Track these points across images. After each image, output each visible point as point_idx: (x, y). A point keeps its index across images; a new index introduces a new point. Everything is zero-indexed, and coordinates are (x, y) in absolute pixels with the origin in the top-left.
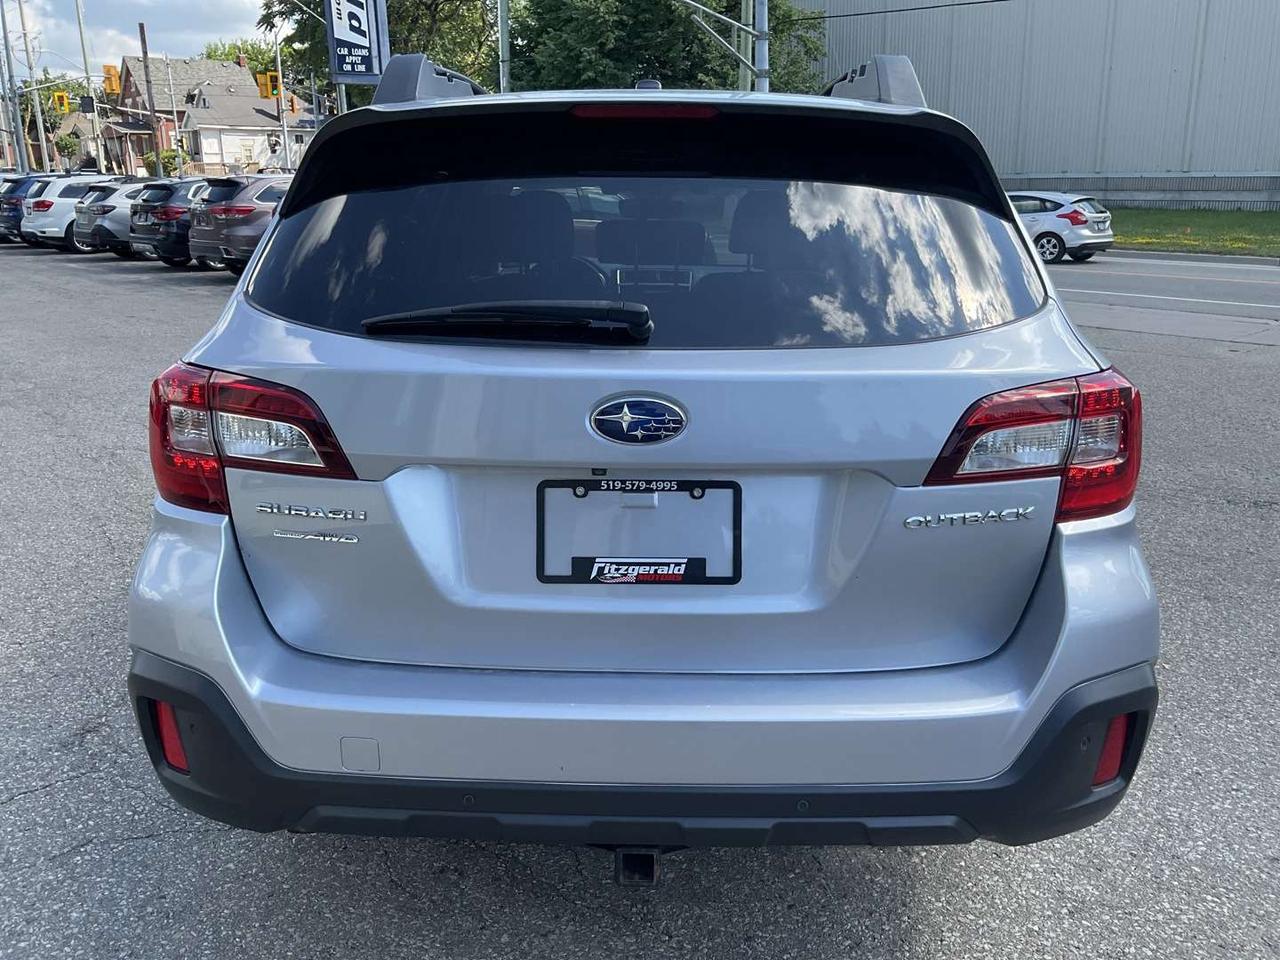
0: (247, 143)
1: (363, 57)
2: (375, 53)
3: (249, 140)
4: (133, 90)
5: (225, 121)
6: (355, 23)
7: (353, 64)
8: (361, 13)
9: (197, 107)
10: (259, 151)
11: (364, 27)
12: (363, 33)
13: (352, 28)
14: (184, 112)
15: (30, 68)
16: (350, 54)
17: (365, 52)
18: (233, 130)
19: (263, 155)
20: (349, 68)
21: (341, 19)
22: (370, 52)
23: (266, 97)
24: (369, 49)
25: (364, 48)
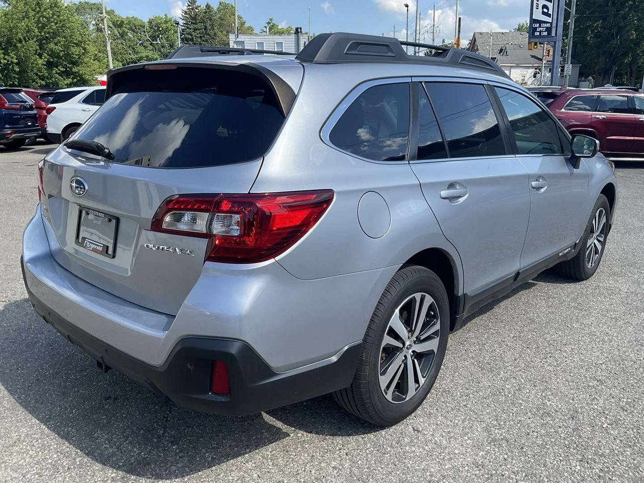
0: (523, 73)
1: (547, 28)
2: (554, 25)
3: (524, 71)
4: (476, 48)
5: (514, 62)
6: (545, 10)
7: (540, 32)
8: (550, 5)
9: (503, 55)
10: (529, 77)
11: (551, 12)
12: (549, 15)
13: (544, 13)
14: (495, 58)
15: (433, 40)
16: (540, 26)
17: (548, 25)
18: (518, 66)
19: (531, 79)
20: (538, 34)
21: (538, 9)
22: (551, 25)
23: (531, 49)
24: (551, 23)
25: (548, 23)
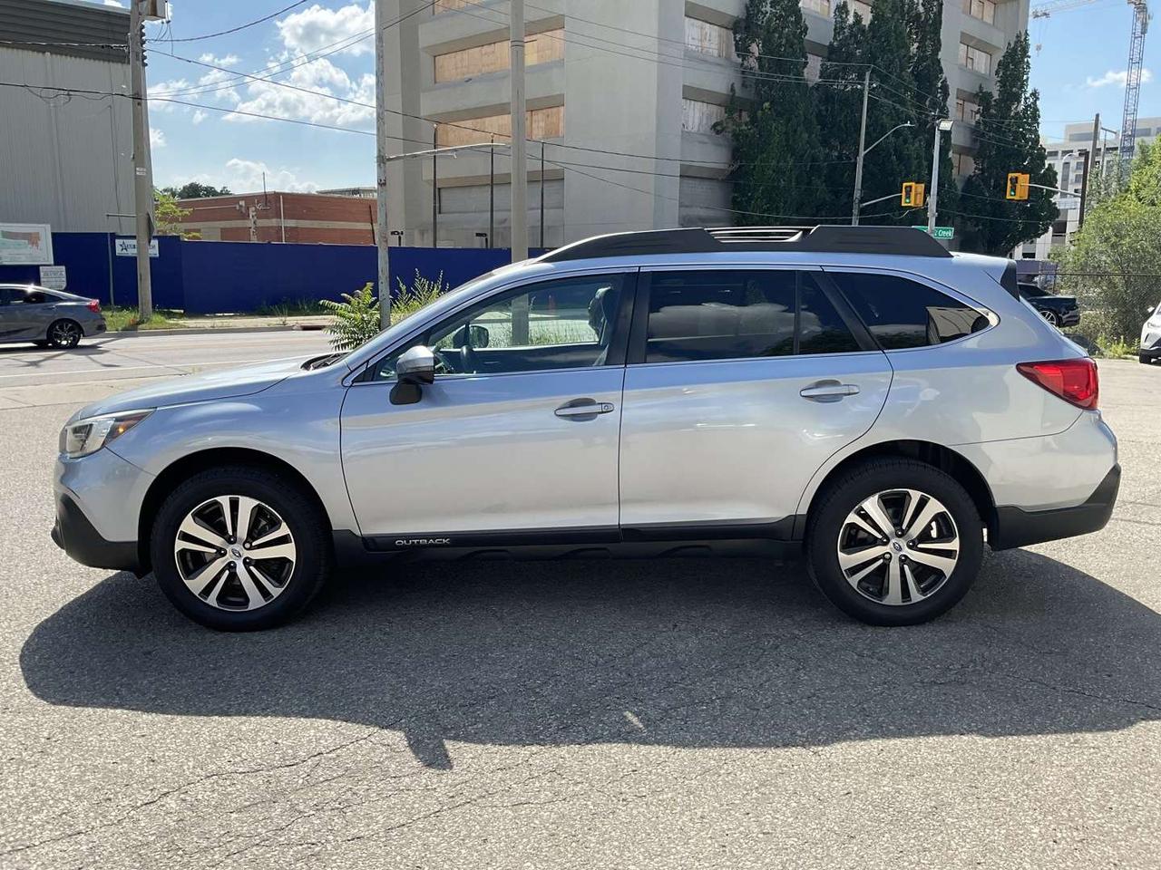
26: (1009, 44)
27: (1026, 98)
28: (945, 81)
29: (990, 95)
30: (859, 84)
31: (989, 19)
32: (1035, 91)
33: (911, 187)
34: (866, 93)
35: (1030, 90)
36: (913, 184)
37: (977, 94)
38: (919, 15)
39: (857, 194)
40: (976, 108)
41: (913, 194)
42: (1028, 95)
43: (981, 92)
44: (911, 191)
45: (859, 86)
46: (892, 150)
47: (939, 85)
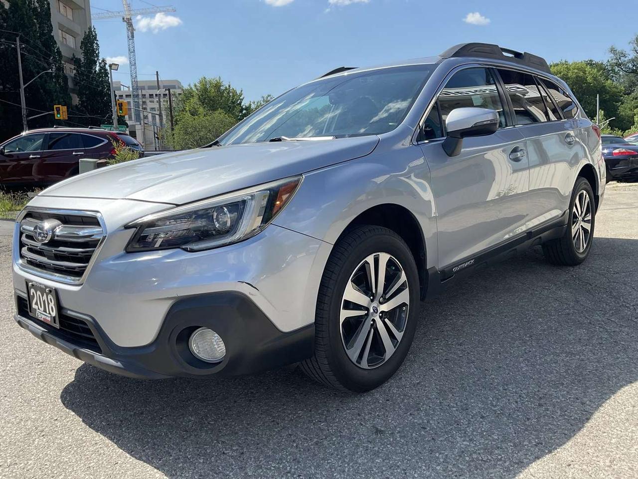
26: (85, 32)
27: (100, 64)
28: (58, 48)
29: (80, 59)
30: (13, 44)
31: (70, 17)
32: (104, 59)
33: (59, 108)
34: (19, 50)
35: (101, 58)
36: (60, 106)
37: (72, 59)
38: (36, 8)
39: (24, 112)
40: (73, 67)
41: (61, 112)
42: (100, 62)
43: (74, 57)
44: (59, 110)
45: (13, 46)
46: (39, 86)
47: (56, 51)
